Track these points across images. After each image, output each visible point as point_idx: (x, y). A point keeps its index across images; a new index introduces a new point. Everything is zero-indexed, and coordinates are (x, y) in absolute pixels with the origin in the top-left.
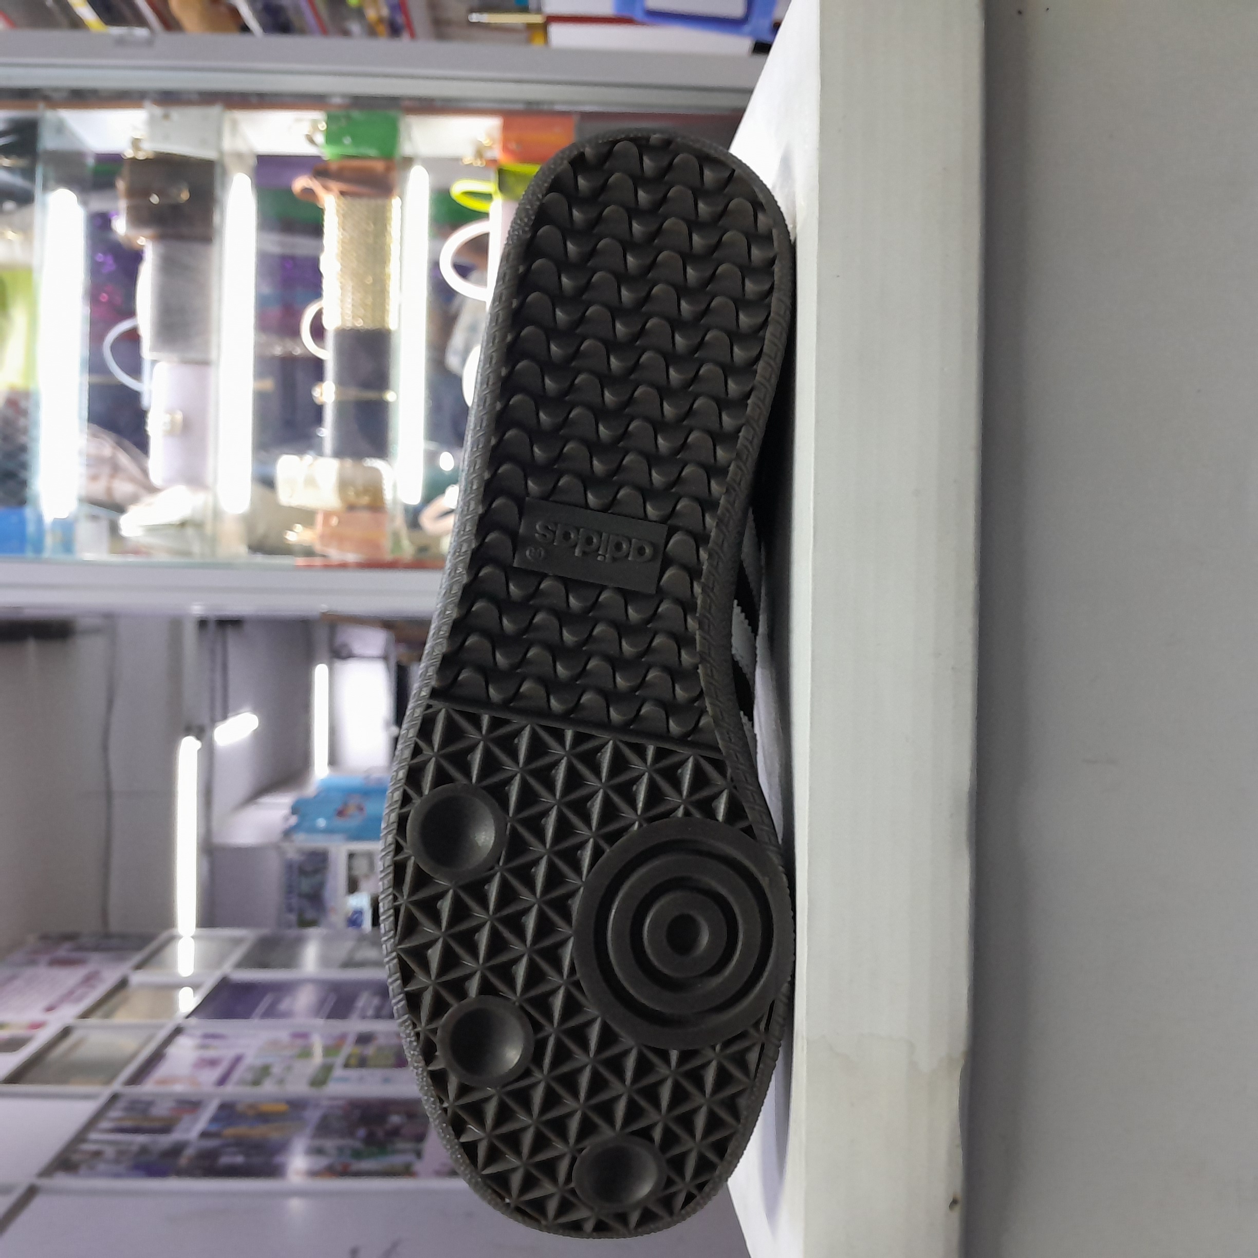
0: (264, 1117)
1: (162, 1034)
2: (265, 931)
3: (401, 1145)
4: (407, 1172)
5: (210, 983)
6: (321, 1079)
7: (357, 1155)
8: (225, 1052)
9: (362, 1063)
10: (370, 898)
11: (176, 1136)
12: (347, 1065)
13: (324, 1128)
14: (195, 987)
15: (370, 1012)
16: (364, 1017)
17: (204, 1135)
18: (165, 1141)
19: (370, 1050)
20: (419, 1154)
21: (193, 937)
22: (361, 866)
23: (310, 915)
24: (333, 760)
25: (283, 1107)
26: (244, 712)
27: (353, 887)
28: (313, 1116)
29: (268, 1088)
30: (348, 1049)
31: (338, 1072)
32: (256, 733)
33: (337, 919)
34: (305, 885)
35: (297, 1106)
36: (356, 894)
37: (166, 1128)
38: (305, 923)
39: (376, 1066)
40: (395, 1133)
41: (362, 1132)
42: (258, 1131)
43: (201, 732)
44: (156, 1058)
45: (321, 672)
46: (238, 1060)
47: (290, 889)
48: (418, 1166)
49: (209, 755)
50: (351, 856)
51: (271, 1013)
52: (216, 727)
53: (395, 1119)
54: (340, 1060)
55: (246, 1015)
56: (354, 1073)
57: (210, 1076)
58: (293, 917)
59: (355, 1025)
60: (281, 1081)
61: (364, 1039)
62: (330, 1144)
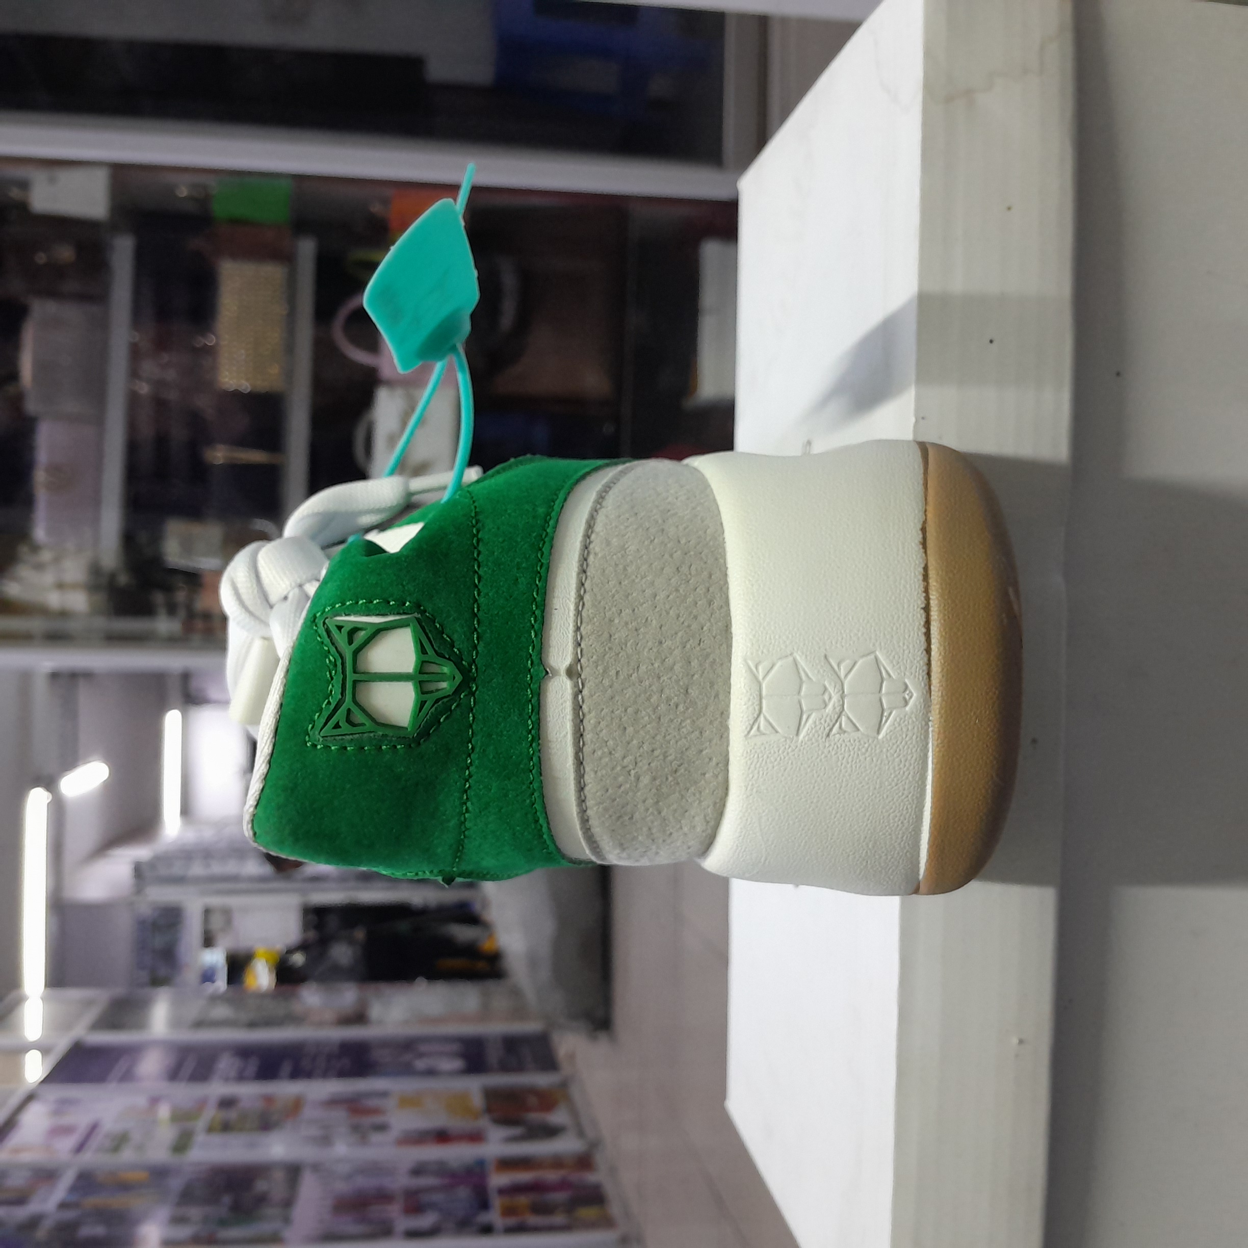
0: (125, 1187)
1: (14, 1101)
2: (119, 991)
3: (270, 1211)
4: (275, 1238)
5: (63, 1044)
6: (181, 1145)
7: (223, 1223)
8: (81, 1119)
9: (226, 1127)
10: (226, 953)
11: (33, 1208)
12: (210, 1130)
13: (187, 1196)
14: (45, 1050)
15: (233, 1073)
16: (227, 1079)
17: (63, 1206)
18: (21, 1213)
19: (232, 1115)
20: (287, 1220)
21: (42, 999)
22: (216, 922)
23: (162, 971)
24: (186, 810)
25: (141, 1175)
26: (93, 761)
27: (208, 941)
28: (176, 1184)
29: (127, 1155)
30: (210, 1113)
31: (200, 1138)
32: (107, 785)
33: (190, 976)
34: (159, 941)
35: (159, 1173)
36: (212, 948)
37: (20, 1200)
38: (157, 981)
39: (241, 1130)
40: (262, 1200)
41: (227, 1199)
42: (116, 1201)
43: (50, 783)
44: (10, 1124)
45: (172, 720)
46: (94, 1128)
47: (141, 946)
48: (287, 1233)
49: (58, 809)
50: (207, 912)
51: (128, 1076)
52: (64, 777)
53: (261, 1186)
54: (201, 1124)
55: (100, 1078)
56: (217, 1139)
57: (65, 1145)
58: (144, 975)
59: (217, 1089)
60: (140, 1148)
61: (227, 1103)
62: (195, 1212)
